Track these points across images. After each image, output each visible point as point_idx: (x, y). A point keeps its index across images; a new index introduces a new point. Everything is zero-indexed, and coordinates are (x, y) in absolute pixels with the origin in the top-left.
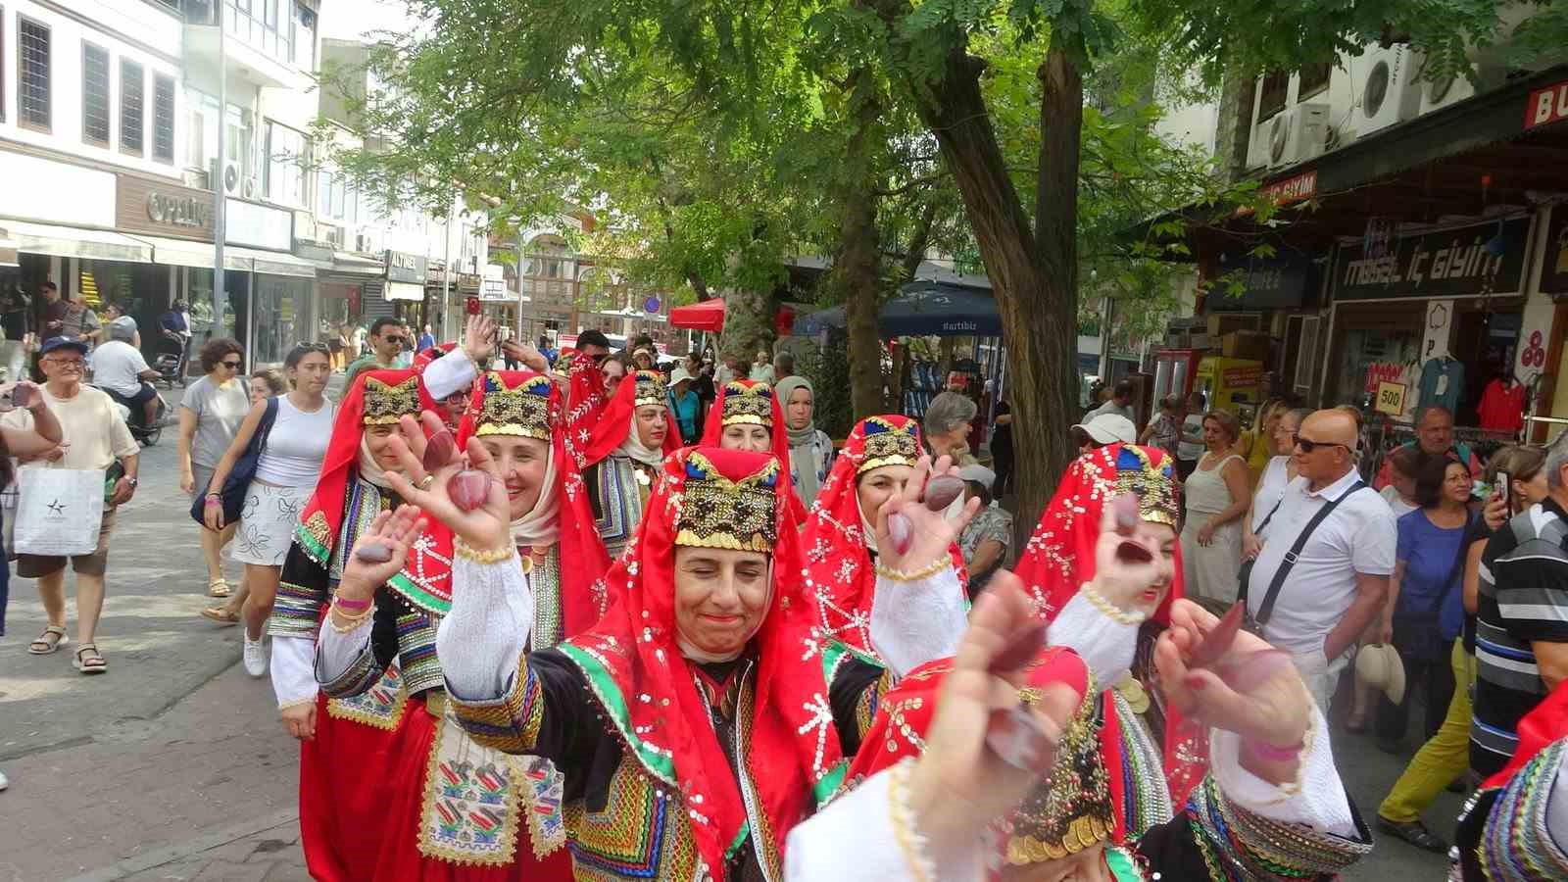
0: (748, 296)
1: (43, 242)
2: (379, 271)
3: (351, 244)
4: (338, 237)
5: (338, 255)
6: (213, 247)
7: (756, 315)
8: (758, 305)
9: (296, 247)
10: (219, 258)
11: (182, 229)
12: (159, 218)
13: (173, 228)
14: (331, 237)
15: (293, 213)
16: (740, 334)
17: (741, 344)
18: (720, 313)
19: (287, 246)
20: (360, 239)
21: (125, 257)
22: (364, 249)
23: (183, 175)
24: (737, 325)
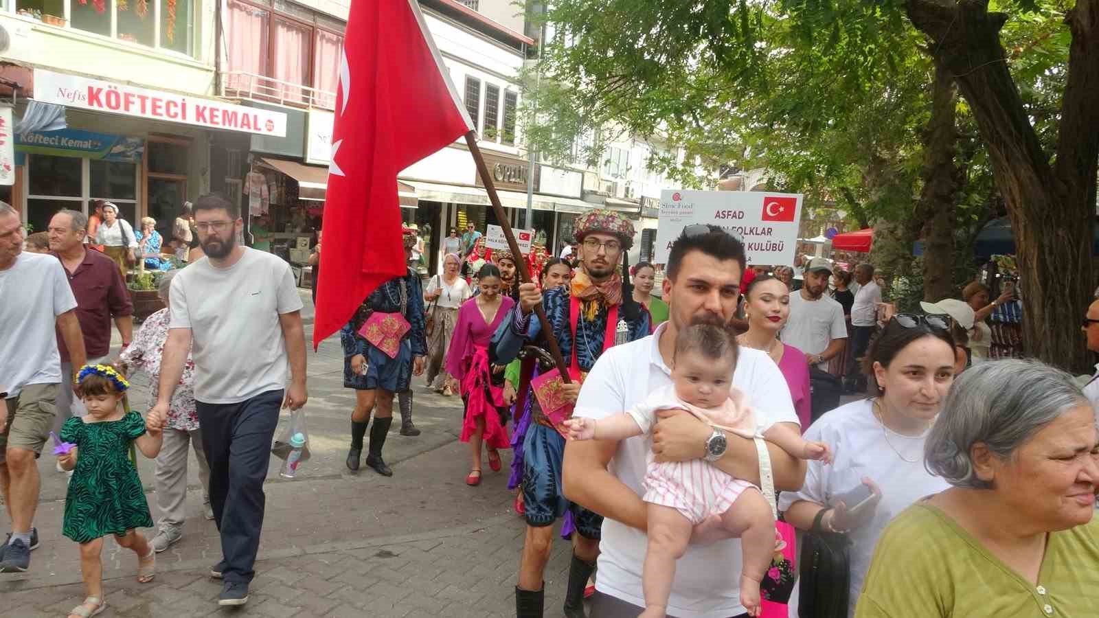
0: (892, 225)
1: (432, 194)
2: (635, 210)
3: (621, 194)
4: (612, 189)
5: (608, 200)
6: (526, 195)
7: (898, 240)
8: (899, 232)
9: (583, 195)
10: (529, 202)
11: (515, 185)
12: (500, 178)
13: (509, 185)
14: (609, 189)
15: (583, 173)
16: (882, 255)
17: (884, 262)
18: (869, 238)
19: (578, 195)
20: (627, 190)
21: (478, 202)
22: (629, 195)
23: (518, 152)
24: (881, 248)
